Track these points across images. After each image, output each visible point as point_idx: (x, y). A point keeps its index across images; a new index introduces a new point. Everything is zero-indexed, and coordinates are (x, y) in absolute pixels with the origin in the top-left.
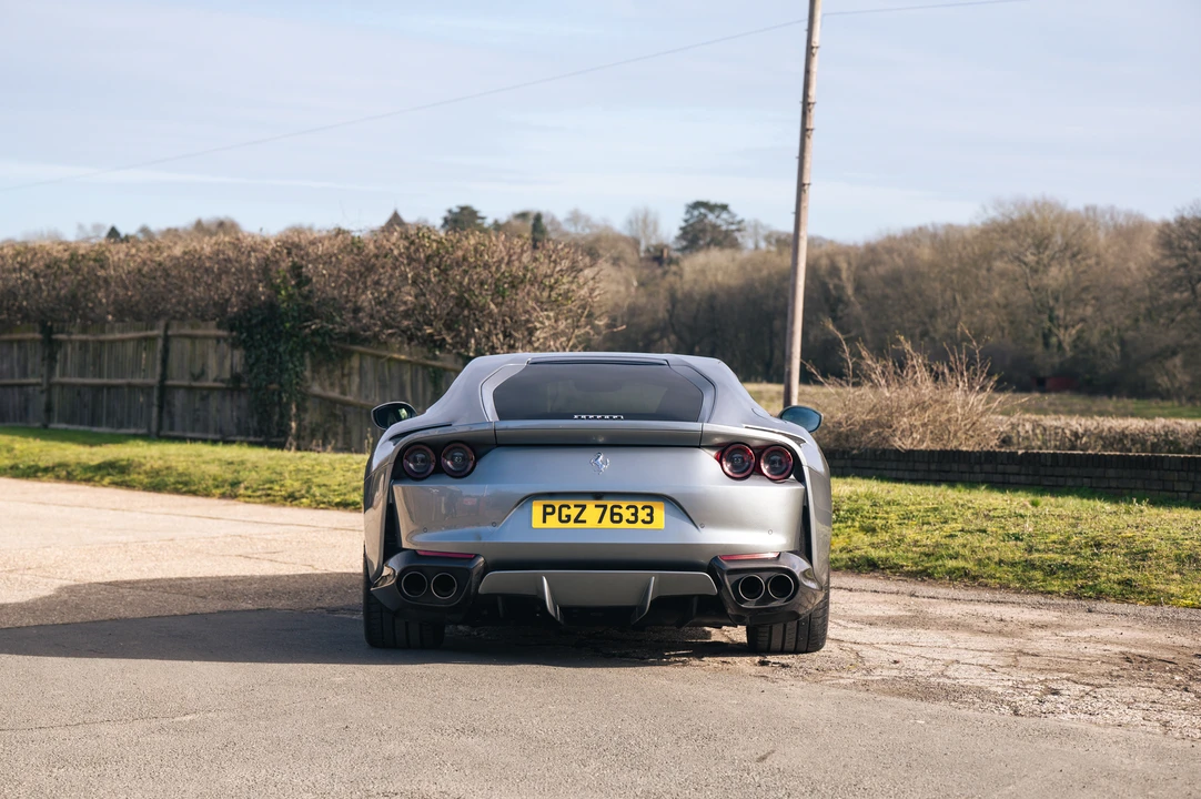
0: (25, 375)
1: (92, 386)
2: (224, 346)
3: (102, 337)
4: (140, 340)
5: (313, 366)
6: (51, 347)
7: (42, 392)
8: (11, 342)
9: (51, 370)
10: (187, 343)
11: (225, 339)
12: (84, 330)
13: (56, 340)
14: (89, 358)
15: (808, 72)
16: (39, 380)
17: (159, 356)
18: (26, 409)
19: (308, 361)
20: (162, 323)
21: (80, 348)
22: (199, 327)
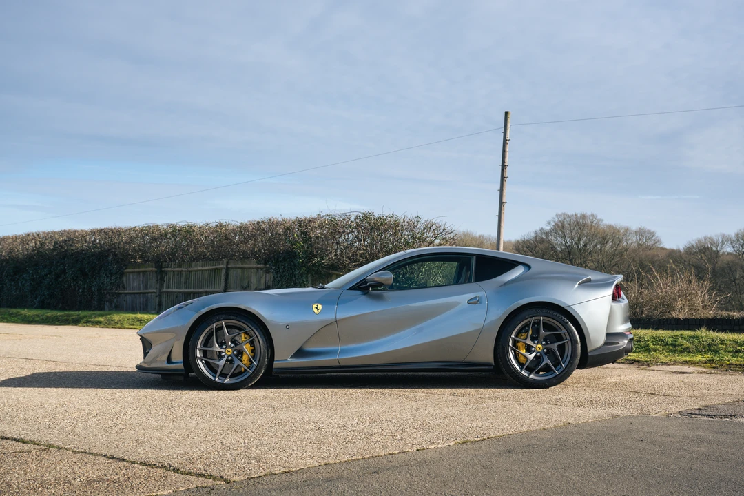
0: (146, 288)
1: (185, 293)
2: (261, 272)
3: (191, 269)
4: (211, 270)
5: (312, 281)
6: (161, 275)
7: (156, 296)
8: (139, 272)
9: (161, 286)
10: (239, 271)
11: (262, 269)
12: (180, 266)
13: (165, 271)
14: (183, 280)
15: (504, 151)
16: (155, 291)
17: (223, 278)
18: (147, 305)
19: (310, 279)
20: (225, 261)
21: (178, 275)
22: (246, 263)
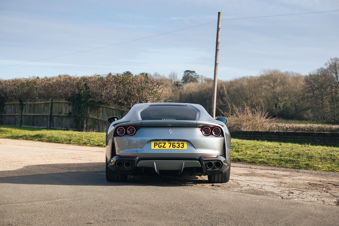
0: (15, 113)
1: (33, 116)
2: (67, 105)
3: (35, 103)
4: (45, 104)
5: (90, 110)
6: (22, 106)
7: (20, 117)
8: (12, 104)
9: (22, 112)
10: (57, 104)
11: (67, 103)
12: (30, 101)
13: (23, 104)
14: (32, 108)
15: (218, 35)
16: (19, 114)
17: (50, 108)
18: (15, 121)
19: (89, 109)
20: (51, 99)
21: (30, 106)
22: (60, 100)
